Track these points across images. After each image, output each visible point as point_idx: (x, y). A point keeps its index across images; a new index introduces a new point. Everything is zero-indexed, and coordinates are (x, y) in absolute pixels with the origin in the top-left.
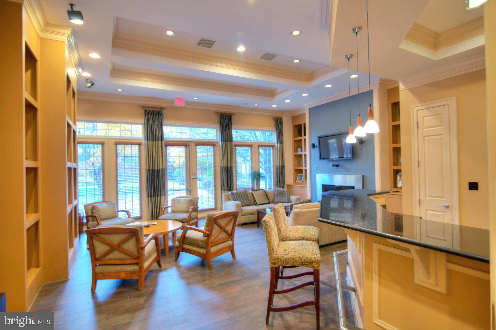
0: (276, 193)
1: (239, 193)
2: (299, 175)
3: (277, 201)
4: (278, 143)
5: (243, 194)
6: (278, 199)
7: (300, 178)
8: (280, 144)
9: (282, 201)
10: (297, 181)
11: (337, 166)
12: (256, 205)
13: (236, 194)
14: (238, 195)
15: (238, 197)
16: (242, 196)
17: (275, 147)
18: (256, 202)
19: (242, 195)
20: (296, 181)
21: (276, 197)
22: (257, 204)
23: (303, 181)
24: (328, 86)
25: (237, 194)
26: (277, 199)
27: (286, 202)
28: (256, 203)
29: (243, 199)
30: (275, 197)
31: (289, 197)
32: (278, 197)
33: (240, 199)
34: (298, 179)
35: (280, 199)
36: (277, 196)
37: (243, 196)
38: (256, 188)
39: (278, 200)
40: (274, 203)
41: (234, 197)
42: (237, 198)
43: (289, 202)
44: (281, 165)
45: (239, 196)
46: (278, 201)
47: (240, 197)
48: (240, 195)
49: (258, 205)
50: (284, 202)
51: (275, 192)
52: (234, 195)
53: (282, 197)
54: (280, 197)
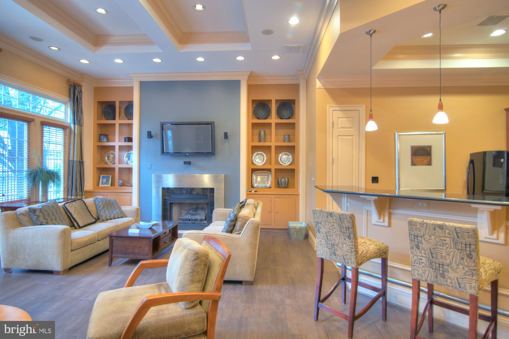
0: (100, 204)
1: (47, 209)
2: (101, 176)
3: (106, 217)
4: (74, 124)
5: (54, 210)
6: (107, 213)
7: (105, 180)
8: (78, 126)
9: (114, 217)
10: (100, 185)
11: (189, 163)
12: (76, 228)
13: (41, 210)
14: (46, 213)
15: (47, 217)
16: (53, 215)
17: (68, 130)
18: (77, 223)
19: (53, 212)
20: (98, 185)
21: (103, 211)
22: (78, 225)
23: (111, 185)
24: (200, 59)
25: (43, 211)
26: (104, 213)
27: (120, 216)
28: (76, 225)
29: (56, 220)
30: (101, 211)
31: (120, 208)
32: (105, 211)
33: (52, 220)
34: (102, 183)
35: (109, 213)
36: (103, 208)
37: (55, 213)
38: (42, 199)
39: (106, 215)
40: (101, 220)
41: (38, 217)
42: (46, 219)
43: (123, 216)
44: (78, 160)
45: (48, 215)
46: (108, 217)
47: (51, 215)
48: (50, 212)
49: (80, 227)
50: (116, 217)
51: (99, 202)
52: (38, 213)
53: (111, 211)
54: (109, 210)
